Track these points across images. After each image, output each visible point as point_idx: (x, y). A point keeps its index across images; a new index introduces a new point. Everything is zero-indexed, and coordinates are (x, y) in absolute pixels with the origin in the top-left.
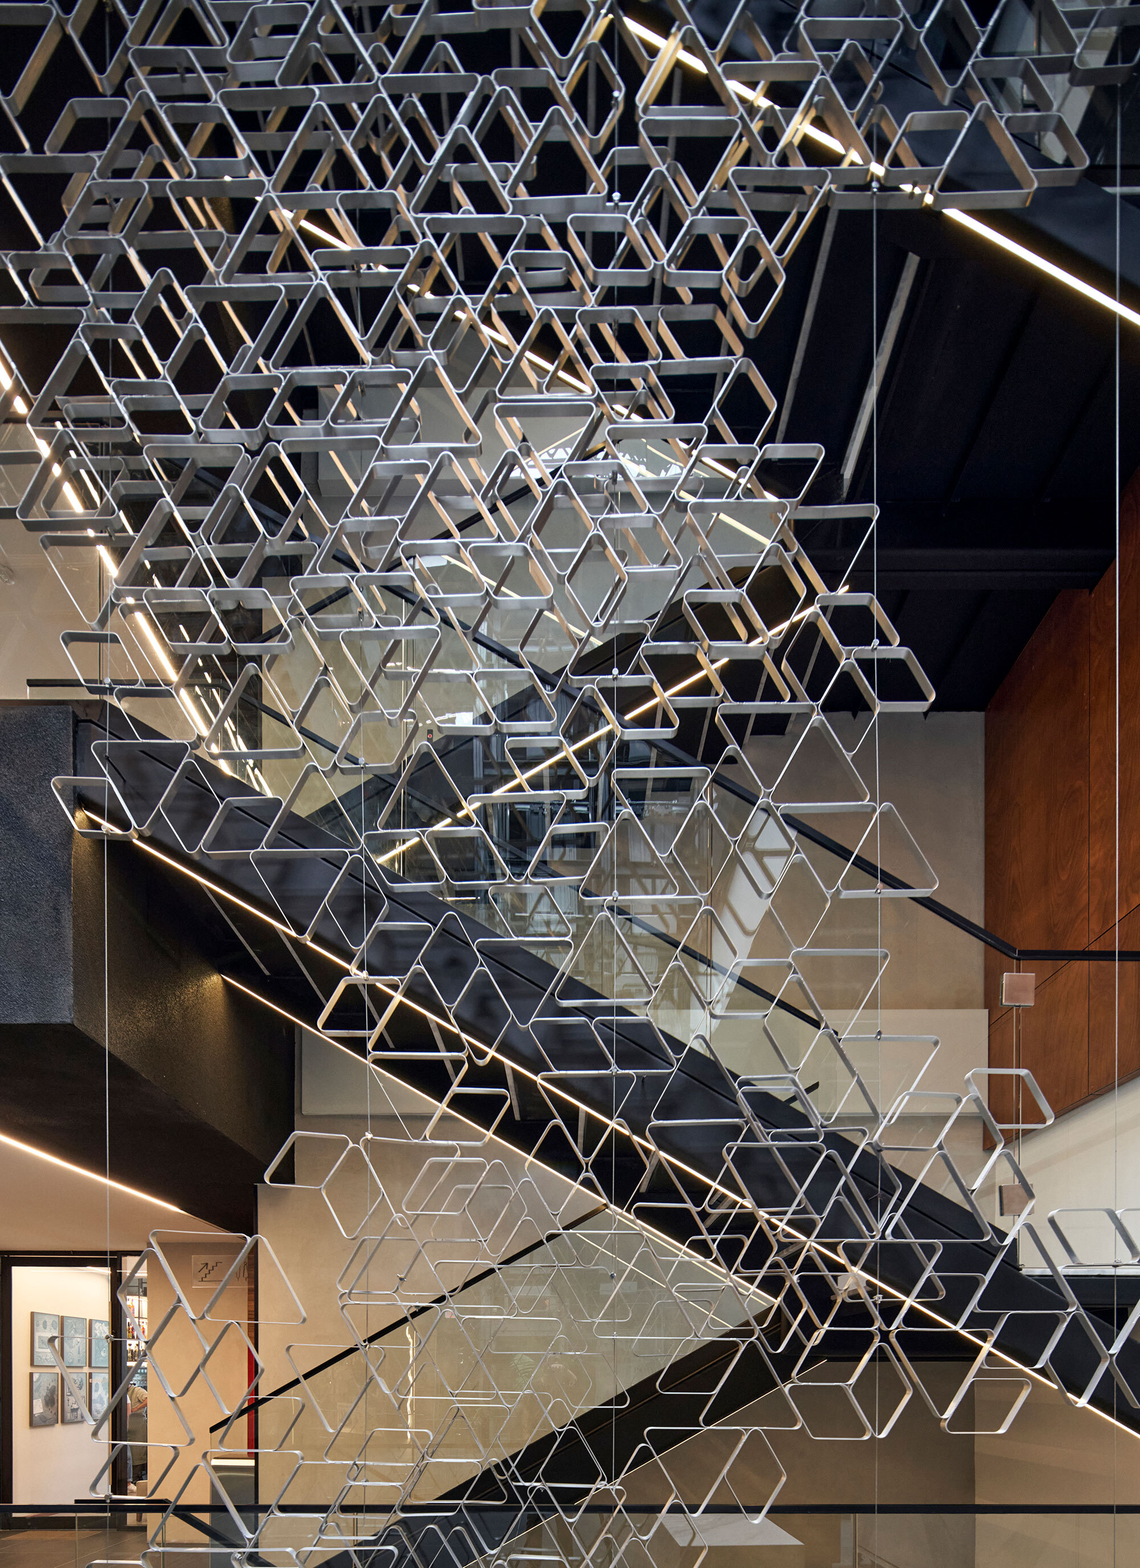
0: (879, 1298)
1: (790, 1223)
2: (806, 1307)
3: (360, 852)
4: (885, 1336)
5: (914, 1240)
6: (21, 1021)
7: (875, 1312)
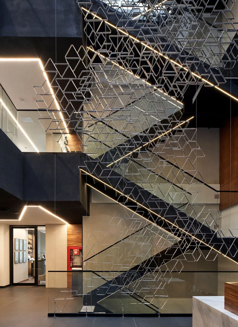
0: (197, 241)
1: (184, 230)
2: (186, 242)
3: (123, 177)
4: (197, 247)
5: (202, 233)
6: (72, 200)
7: (196, 243)
